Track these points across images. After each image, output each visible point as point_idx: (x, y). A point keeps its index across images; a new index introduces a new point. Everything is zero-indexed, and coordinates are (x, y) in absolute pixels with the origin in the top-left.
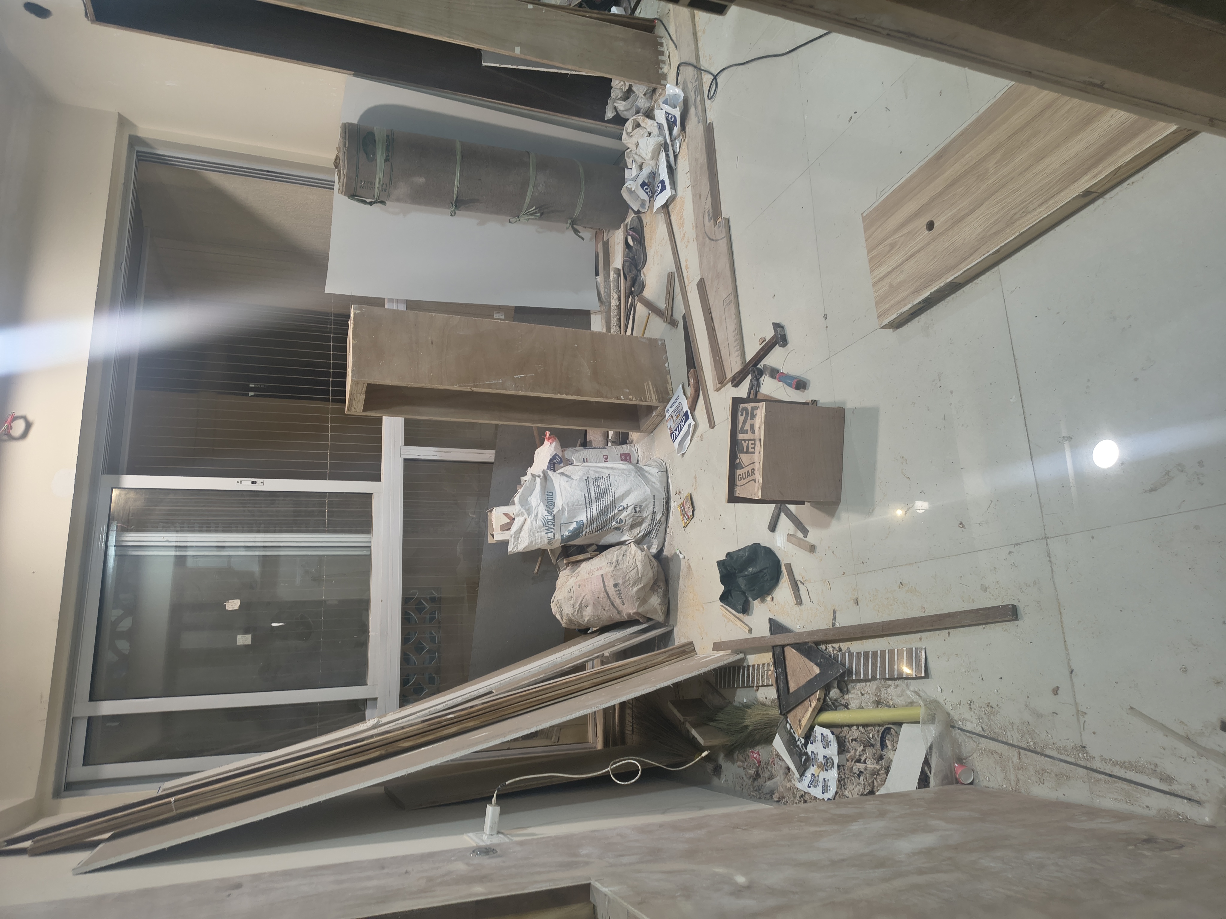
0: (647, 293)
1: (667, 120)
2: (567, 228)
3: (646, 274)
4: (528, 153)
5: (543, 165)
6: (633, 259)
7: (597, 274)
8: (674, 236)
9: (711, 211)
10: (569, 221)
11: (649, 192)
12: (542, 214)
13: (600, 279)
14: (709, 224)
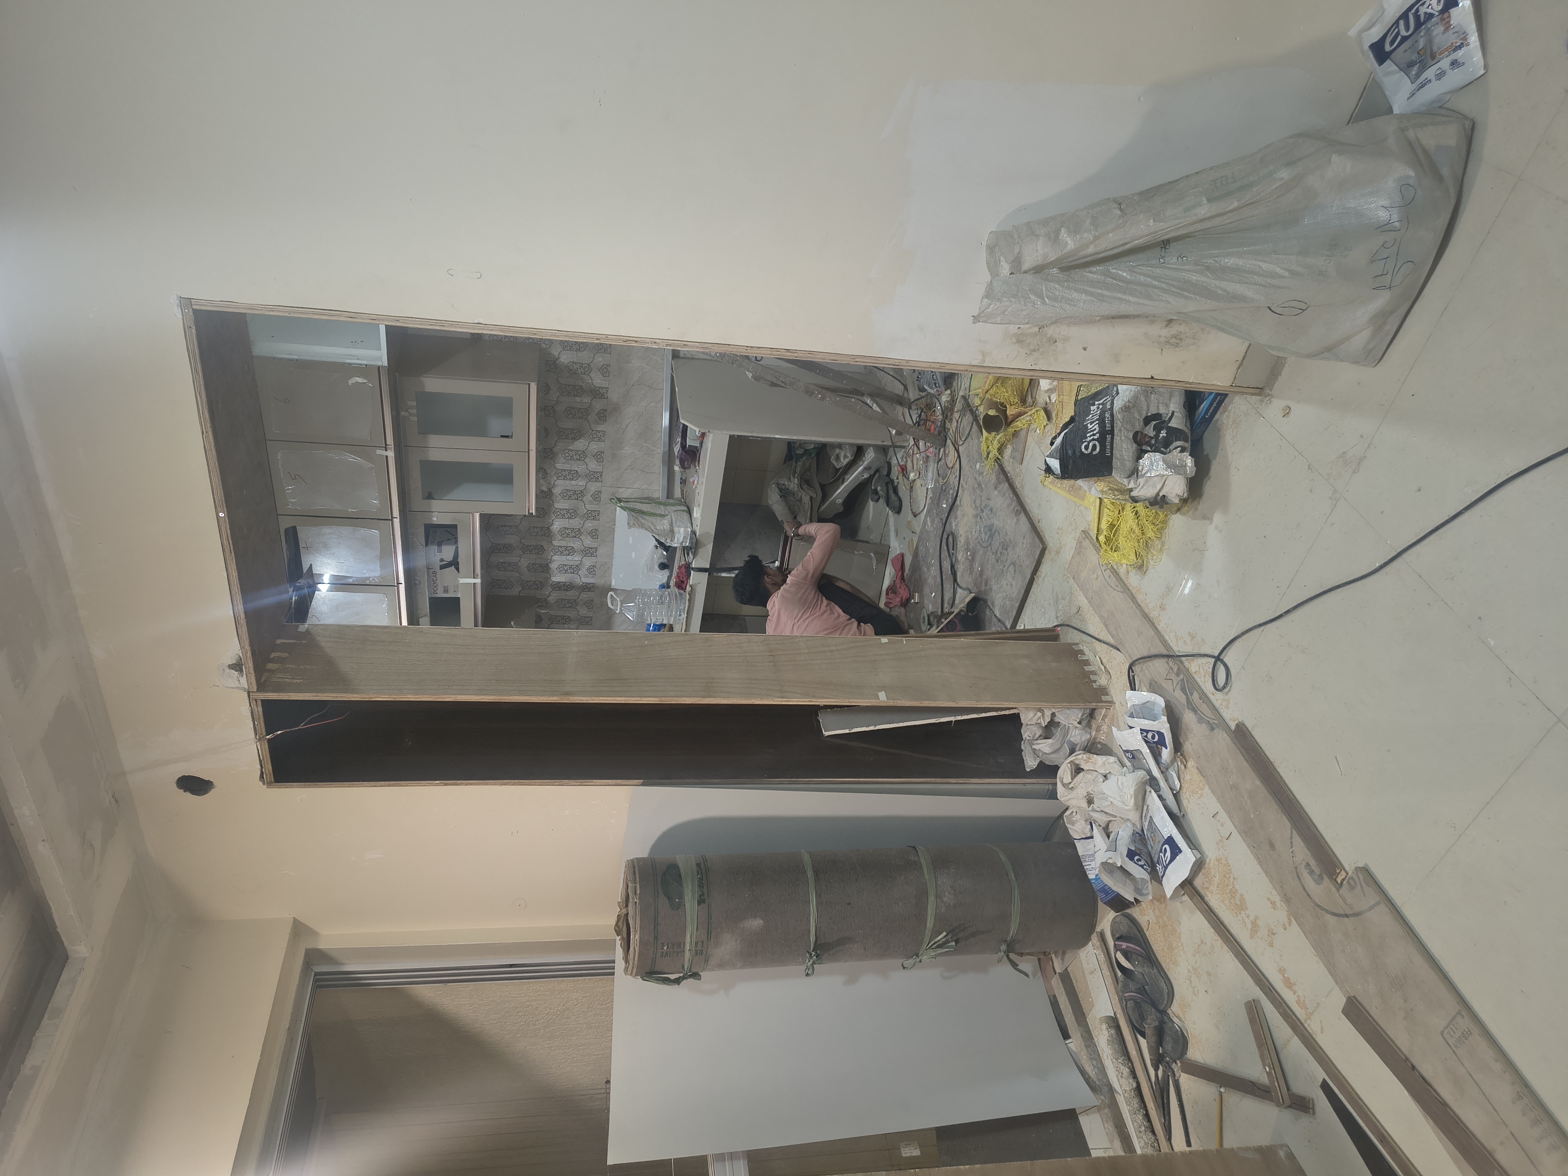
0: (1196, 1053)
1: (1146, 742)
2: (1000, 961)
3: (1181, 1015)
4: (914, 848)
5: (941, 862)
6: (1142, 991)
7: (1066, 1036)
8: (1228, 931)
9: (1313, 863)
10: (1004, 947)
11: (1145, 865)
12: (957, 942)
13: (1075, 1043)
14: (1319, 890)
